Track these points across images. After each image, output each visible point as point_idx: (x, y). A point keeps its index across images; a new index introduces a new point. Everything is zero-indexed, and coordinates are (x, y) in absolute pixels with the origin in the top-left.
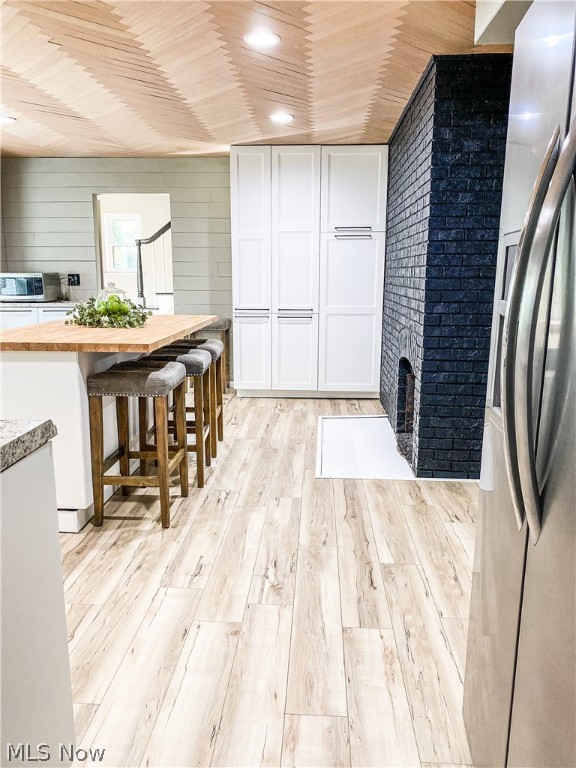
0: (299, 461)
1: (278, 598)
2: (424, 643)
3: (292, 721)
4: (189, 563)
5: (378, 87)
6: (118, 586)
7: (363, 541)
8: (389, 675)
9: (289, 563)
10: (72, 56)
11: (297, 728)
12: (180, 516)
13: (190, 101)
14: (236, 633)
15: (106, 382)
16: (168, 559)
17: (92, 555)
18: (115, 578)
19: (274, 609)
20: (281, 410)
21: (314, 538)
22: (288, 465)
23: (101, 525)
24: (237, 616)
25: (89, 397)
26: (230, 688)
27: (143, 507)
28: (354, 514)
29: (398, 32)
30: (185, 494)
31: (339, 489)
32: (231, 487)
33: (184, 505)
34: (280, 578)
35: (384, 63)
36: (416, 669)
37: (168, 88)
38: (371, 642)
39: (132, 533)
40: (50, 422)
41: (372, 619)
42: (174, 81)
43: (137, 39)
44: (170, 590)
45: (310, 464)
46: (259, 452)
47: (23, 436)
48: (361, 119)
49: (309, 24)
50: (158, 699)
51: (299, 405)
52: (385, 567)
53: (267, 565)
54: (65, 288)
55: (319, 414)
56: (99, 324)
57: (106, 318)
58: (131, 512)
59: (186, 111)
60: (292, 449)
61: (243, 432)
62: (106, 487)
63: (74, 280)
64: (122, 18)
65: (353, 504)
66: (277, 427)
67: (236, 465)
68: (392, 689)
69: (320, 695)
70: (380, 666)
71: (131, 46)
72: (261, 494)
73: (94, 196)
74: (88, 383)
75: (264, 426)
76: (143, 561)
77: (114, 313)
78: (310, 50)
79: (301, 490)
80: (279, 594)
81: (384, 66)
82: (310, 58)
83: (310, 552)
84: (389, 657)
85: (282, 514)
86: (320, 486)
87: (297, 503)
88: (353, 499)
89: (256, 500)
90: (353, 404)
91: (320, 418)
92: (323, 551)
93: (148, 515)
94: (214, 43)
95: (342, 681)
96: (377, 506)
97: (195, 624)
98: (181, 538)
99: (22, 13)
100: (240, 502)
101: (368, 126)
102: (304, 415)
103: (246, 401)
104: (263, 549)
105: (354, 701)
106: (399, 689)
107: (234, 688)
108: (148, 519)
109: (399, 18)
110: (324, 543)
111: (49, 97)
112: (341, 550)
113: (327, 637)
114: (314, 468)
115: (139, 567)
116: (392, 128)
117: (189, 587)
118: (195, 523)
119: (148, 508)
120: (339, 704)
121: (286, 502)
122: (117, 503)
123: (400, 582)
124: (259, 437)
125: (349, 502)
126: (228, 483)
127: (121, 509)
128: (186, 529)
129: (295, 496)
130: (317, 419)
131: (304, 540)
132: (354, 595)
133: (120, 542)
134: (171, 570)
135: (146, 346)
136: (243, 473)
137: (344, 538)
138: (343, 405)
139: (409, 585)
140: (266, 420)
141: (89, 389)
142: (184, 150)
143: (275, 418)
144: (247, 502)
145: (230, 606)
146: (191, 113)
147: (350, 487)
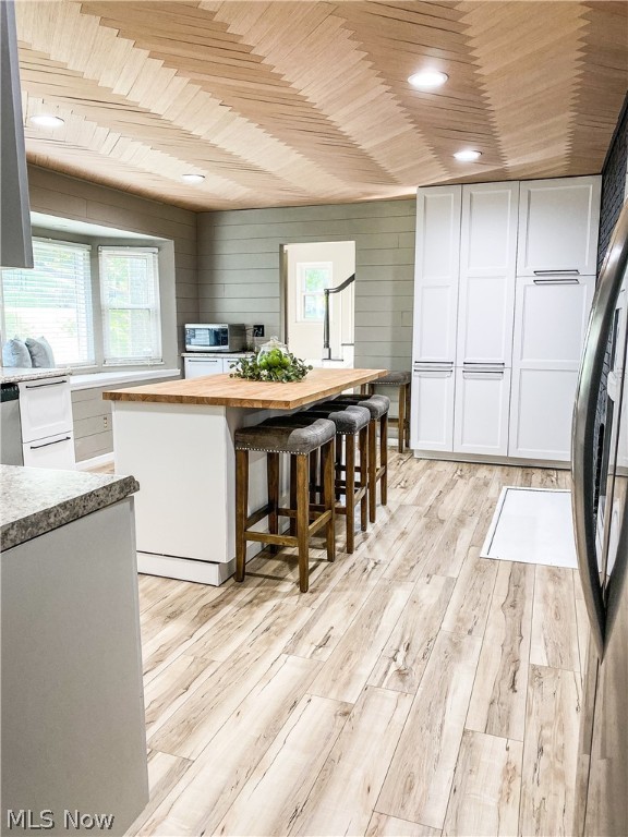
0: (466, 536)
1: (401, 684)
2: (558, 765)
3: (379, 821)
4: (317, 634)
5: (574, 114)
6: (242, 645)
7: (517, 634)
8: (505, 793)
9: (425, 647)
10: (243, 115)
11: (383, 829)
12: (322, 581)
13: (366, 146)
14: (346, 714)
15: (251, 437)
16: (297, 626)
17: (227, 610)
18: (242, 637)
19: (393, 695)
20: (461, 476)
21: (460, 624)
22: (453, 538)
23: (242, 581)
24: (351, 697)
25: (236, 451)
26: (324, 771)
27: (287, 568)
28: (514, 603)
29: (583, 54)
30: (331, 558)
31: (504, 572)
32: (382, 557)
33: (329, 570)
34: (409, 663)
35: (575, 88)
36: (539, 793)
37: (341, 135)
38: (493, 752)
39: (269, 593)
40: (131, 478)
41: (502, 726)
42: (347, 129)
43: (300, 93)
44: (292, 658)
45: (478, 542)
46: (424, 520)
47: (97, 490)
48: (561, 149)
49: (476, 58)
50: (251, 766)
51: (483, 472)
52: (534, 668)
53: (399, 647)
54: (250, 339)
55: (504, 484)
56: (258, 378)
57: (265, 372)
58: (274, 571)
59: (364, 157)
60: (461, 521)
61: (410, 498)
62: (249, 543)
63: (259, 330)
64: (283, 76)
65: (515, 593)
66: (451, 494)
67: (394, 533)
68: (503, 810)
69: (418, 799)
70: (496, 781)
71: (298, 100)
72: (412, 567)
73: (281, 246)
74: (235, 436)
75: (436, 492)
76: (272, 624)
77: (275, 367)
78: (483, 84)
79: (459, 569)
80: (402, 680)
81: (574, 92)
82: (485, 92)
83: (451, 640)
84: (509, 772)
85: (429, 594)
86: (483, 567)
87: (450, 583)
88: (517, 586)
89: (405, 574)
90: (549, 475)
91: (505, 488)
92: (466, 640)
93: (290, 576)
94: (379, 88)
95: (446, 788)
96: (545, 597)
97: (307, 697)
98: (316, 606)
99: (193, 82)
100: (388, 574)
101: (571, 157)
102: (486, 484)
103: (423, 463)
104: (398, 629)
105: (455, 815)
106: (511, 812)
107: (328, 772)
108: (289, 580)
109: (581, 40)
110: (470, 632)
111: (230, 154)
112: (487, 643)
113: (444, 736)
114: (481, 547)
115: (267, 630)
116: (604, 156)
117: (311, 657)
118: (334, 590)
119: (292, 568)
120: (436, 814)
121: (438, 580)
122: (264, 560)
123: (548, 688)
124: (428, 504)
125: (513, 589)
126: (380, 553)
127: (266, 566)
128: (323, 596)
129: (451, 575)
130: (500, 490)
131: (447, 626)
132: (488, 696)
133: (255, 601)
134: (298, 637)
135: (287, 403)
136: (400, 543)
137: (494, 628)
138: (537, 476)
139: (558, 693)
140: (440, 486)
141: (236, 443)
142: (370, 194)
143: (452, 484)
144: (395, 575)
145: (348, 683)
146: (369, 158)
147: (519, 571)
